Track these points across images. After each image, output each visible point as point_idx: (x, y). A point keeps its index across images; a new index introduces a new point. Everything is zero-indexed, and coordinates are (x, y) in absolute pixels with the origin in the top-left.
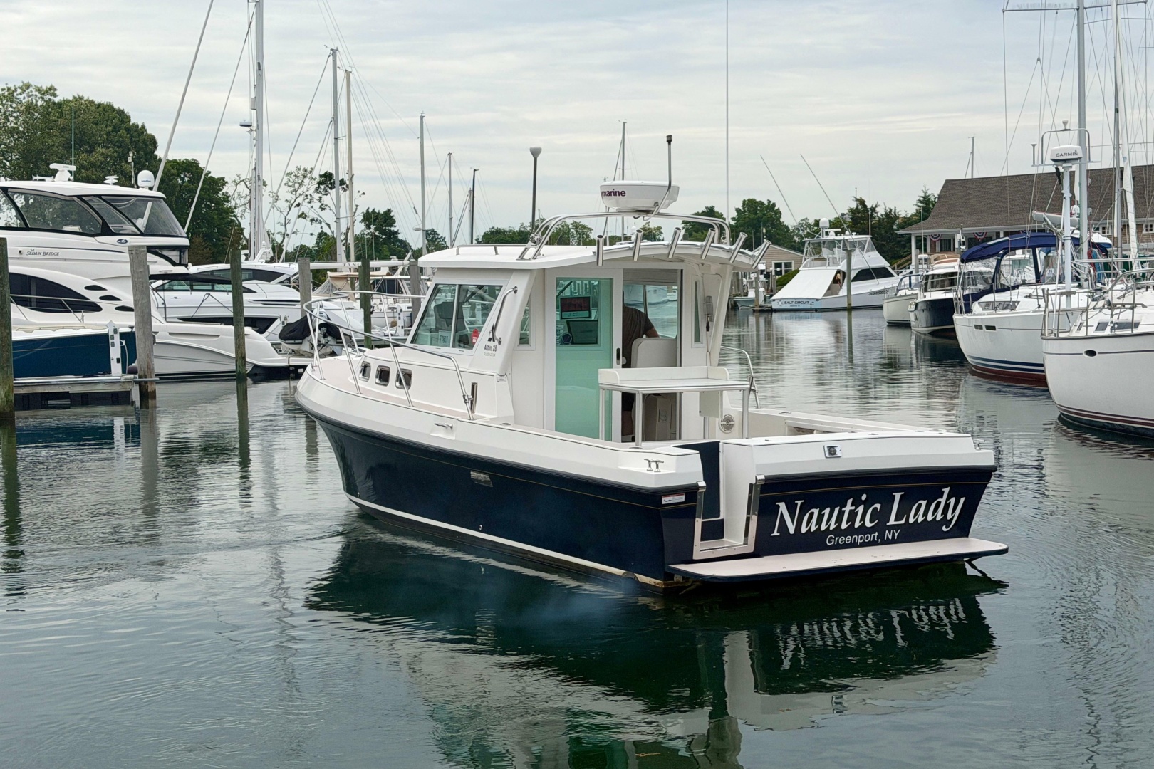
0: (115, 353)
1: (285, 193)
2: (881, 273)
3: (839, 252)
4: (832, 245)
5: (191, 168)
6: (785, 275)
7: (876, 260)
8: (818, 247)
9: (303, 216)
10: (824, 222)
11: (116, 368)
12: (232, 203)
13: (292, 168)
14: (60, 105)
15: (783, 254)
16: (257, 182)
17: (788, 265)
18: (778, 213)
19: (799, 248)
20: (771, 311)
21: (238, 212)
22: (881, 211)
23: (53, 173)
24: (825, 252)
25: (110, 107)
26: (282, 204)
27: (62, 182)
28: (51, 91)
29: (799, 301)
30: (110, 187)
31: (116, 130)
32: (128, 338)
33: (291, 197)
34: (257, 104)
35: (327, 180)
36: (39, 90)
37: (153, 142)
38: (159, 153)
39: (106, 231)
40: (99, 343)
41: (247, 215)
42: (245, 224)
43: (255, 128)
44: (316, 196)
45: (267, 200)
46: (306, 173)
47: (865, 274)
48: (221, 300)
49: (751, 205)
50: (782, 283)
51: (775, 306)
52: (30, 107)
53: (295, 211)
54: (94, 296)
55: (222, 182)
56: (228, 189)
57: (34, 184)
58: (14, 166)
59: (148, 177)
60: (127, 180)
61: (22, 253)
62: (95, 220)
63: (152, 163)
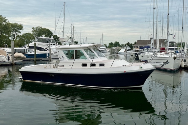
0: (47, 55)
2: (130, 50)
3: (126, 48)
4: (125, 47)
5: (56, 36)
6: (120, 50)
7: (130, 49)
8: (123, 47)
10: (124, 44)
11: (47, 57)
14: (42, 29)
15: (120, 48)
18: (119, 43)
19: (121, 47)
22: (130, 43)
23: (42, 36)
24: (124, 47)
25: (48, 29)
27: (43, 37)
28: (42, 27)
29: (121, 53)
30: (48, 38)
31: (48, 32)
32: (49, 54)
34: (63, 29)
35: (71, 37)
36: (40, 27)
37: (52, 33)
38: (53, 34)
39: (48, 42)
40: (46, 54)
43: (63, 32)
44: (69, 39)
46: (68, 37)
47: (128, 50)
49: (116, 42)
50: (119, 51)
51: (118, 53)
52: (39, 29)
54: (46, 49)
55: (59, 37)
57: (40, 37)
59: (52, 37)
60: (50, 37)
61: (39, 44)
62: (47, 41)
63: (52, 35)
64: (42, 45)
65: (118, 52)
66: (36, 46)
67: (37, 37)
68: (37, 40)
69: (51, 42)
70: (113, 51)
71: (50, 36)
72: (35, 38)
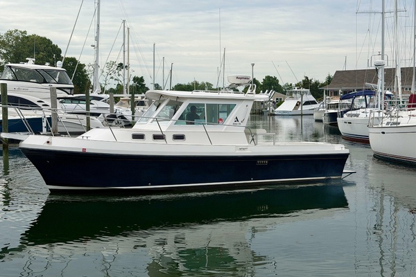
0: (44, 124)
1: (106, 70)
2: (313, 103)
3: (298, 95)
4: (296, 92)
5: (73, 60)
6: (279, 103)
7: (311, 98)
8: (291, 93)
9: (112, 78)
10: (294, 84)
11: (45, 130)
12: (87, 73)
13: (109, 61)
14: (28, 37)
15: (279, 95)
16: (96, 65)
17: (281, 99)
18: (278, 81)
19: (285, 93)
20: (274, 115)
21: (89, 76)
22: (313, 81)
23: (27, 61)
24: (294, 95)
25: (45, 38)
26: (105, 74)
27: (30, 64)
28: (25, 32)
29: (284, 112)
30: (47, 67)
31: (47, 46)
32: (49, 119)
33: (108, 71)
34: (97, 39)
35: (121, 66)
36: (21, 32)
37: (60, 51)
38: (62, 55)
39: (45, 82)
40: (39, 120)
41: (93, 77)
42: (92, 80)
43: (96, 47)
44: (117, 71)
45: (100, 72)
46: (113, 63)
47: (308, 103)
48: (82, 107)
49: (268, 78)
50: (278, 106)
51: (276, 113)
52: (17, 38)
53: (109, 76)
54: (40, 104)
55: (84, 65)
56: (86, 68)
57: (20, 65)
58: (11, 58)
59: (60, 64)
60: (53, 64)
61: (15, 89)
62: (41, 78)
63: (59, 58)
64: (26, 90)
65: (275, 108)
66: (8, 94)
67: (10, 64)
68: (9, 75)
69: (57, 79)
70: (258, 108)
71: (51, 60)
72: (3, 67)
